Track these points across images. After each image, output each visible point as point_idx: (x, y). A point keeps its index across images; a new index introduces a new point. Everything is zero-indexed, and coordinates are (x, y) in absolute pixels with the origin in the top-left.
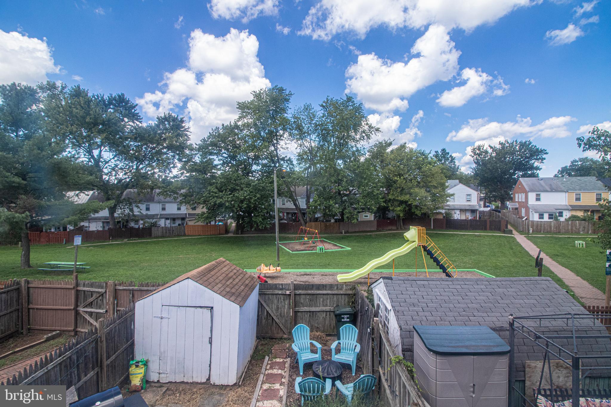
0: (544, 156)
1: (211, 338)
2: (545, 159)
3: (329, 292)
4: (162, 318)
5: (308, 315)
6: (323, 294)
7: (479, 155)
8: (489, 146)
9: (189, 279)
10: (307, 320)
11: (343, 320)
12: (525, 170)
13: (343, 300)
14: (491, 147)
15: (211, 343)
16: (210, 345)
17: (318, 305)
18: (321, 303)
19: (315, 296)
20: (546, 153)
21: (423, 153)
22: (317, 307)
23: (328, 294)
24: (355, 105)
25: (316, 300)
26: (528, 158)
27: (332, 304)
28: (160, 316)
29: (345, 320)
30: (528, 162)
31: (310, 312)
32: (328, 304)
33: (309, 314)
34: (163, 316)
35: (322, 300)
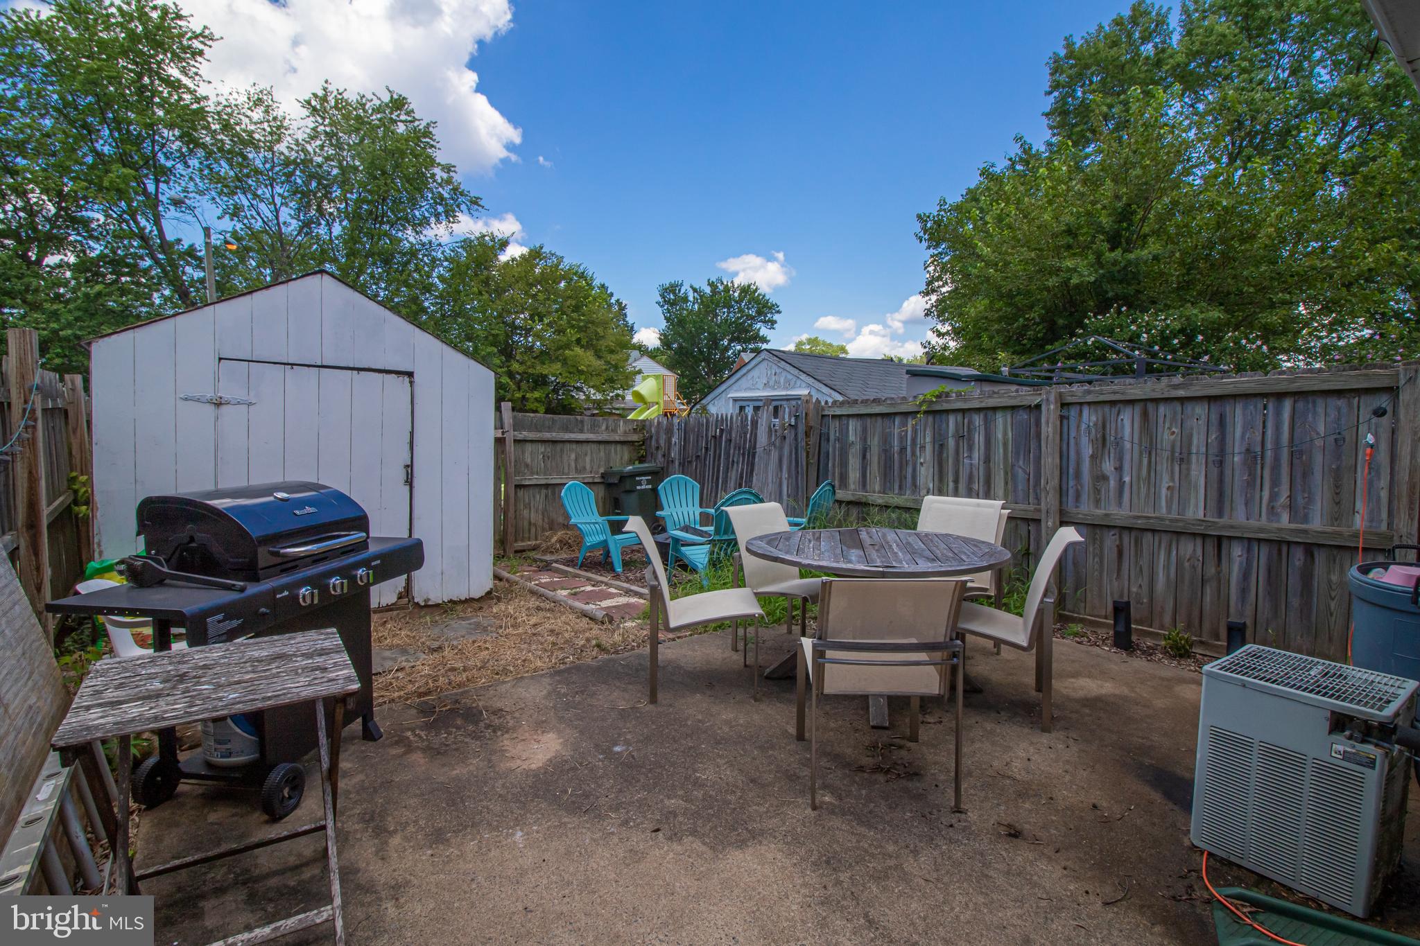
0: (776, 317)
1: (409, 468)
2: (776, 322)
3: (592, 437)
4: (218, 404)
5: (543, 496)
6: (578, 442)
7: (673, 304)
8: (691, 287)
9: (326, 277)
10: (540, 507)
11: (638, 488)
12: (748, 341)
13: (619, 457)
14: (695, 290)
15: (409, 481)
16: (408, 488)
17: (566, 470)
18: (573, 464)
19: (559, 447)
20: (779, 312)
21: (583, 273)
22: (563, 474)
23: (587, 442)
24: (417, 123)
25: (561, 457)
26: (752, 318)
27: (595, 467)
28: (210, 394)
29: (643, 487)
30: (751, 325)
31: (547, 486)
32: (588, 467)
33: (544, 491)
34: (226, 396)
35: (573, 456)
